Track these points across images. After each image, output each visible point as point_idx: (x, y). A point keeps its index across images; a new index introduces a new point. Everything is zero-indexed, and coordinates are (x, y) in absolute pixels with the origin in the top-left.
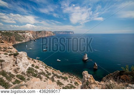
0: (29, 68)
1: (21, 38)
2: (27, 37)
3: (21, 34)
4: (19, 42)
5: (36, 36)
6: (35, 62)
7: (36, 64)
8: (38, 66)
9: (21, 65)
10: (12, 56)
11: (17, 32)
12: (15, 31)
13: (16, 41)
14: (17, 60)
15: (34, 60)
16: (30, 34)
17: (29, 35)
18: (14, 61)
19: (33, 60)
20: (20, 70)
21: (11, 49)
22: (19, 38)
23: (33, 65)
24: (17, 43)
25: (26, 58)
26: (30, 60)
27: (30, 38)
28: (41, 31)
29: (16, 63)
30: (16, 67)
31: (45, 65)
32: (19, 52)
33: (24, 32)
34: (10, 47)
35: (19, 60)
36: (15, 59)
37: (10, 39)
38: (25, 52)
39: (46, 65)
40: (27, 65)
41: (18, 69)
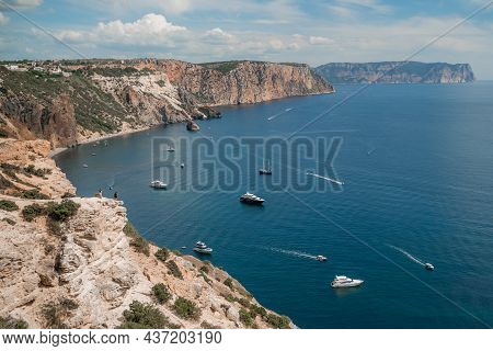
0: (135, 306)
1: (110, 111)
2: (146, 103)
3: (108, 84)
4: (96, 137)
5: (198, 96)
6: (178, 275)
7: (179, 289)
8: (190, 297)
9: (88, 286)
10: (41, 222)
11: (85, 69)
12: (78, 62)
13: (80, 128)
14: (68, 246)
15: (172, 256)
16: (161, 83)
17: (157, 91)
18: (49, 250)
19: (166, 254)
20: (78, 313)
21: (40, 174)
22: (99, 108)
23: (160, 294)
24: (83, 140)
25: (123, 241)
26: (147, 253)
27: (162, 111)
28: (234, 64)
29: (59, 268)
30: (56, 293)
31: (241, 302)
32: (76, 200)
33: (129, 71)
34: (39, 164)
35: (78, 251)
36: (55, 242)
37: (46, 112)
38: (113, 202)
39: (253, 302)
40: (125, 287)
41: (70, 305)
